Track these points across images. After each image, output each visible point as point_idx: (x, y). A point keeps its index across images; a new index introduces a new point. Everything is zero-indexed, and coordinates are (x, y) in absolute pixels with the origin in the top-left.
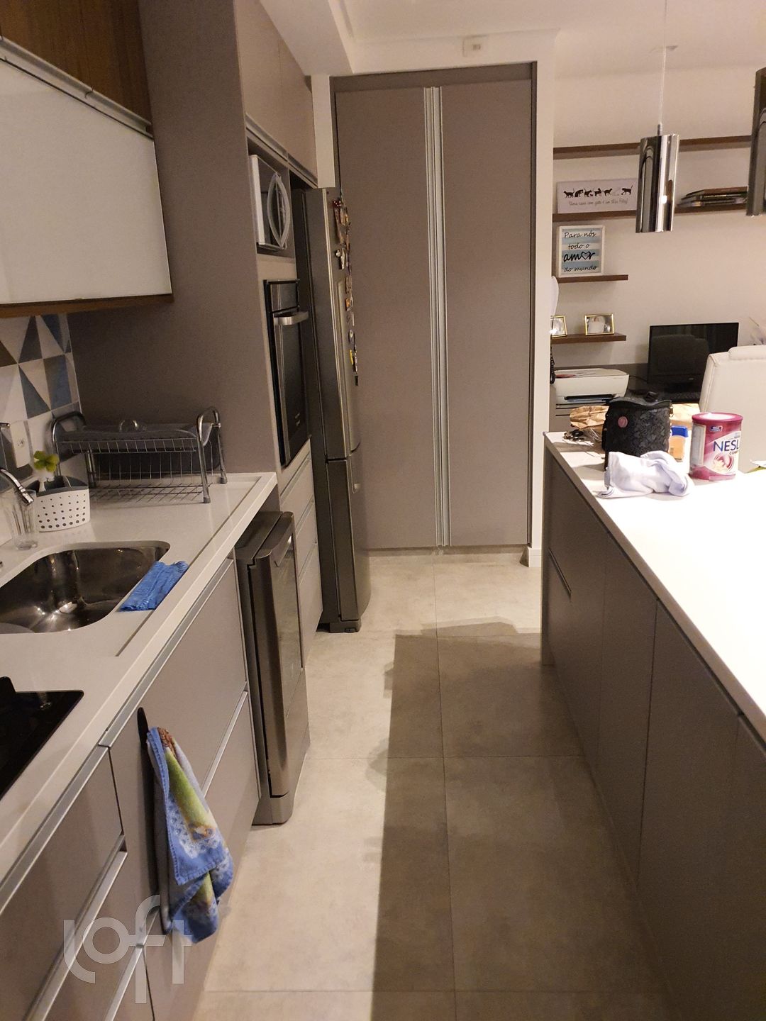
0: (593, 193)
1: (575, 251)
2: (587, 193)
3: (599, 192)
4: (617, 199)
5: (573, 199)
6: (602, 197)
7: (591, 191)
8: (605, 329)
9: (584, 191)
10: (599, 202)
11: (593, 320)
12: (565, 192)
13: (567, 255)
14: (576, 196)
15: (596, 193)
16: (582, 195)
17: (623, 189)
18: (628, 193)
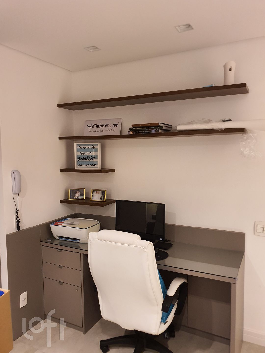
0: (100, 126)
1: (85, 156)
2: (97, 126)
3: (102, 126)
4: (110, 129)
5: (91, 129)
6: (104, 128)
7: (99, 125)
8: (101, 198)
9: (96, 125)
10: (102, 131)
11: (96, 192)
12: (88, 125)
13: (79, 157)
14: (92, 127)
15: (101, 126)
16: (95, 127)
17: (114, 124)
18: (116, 126)
